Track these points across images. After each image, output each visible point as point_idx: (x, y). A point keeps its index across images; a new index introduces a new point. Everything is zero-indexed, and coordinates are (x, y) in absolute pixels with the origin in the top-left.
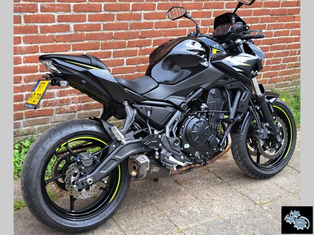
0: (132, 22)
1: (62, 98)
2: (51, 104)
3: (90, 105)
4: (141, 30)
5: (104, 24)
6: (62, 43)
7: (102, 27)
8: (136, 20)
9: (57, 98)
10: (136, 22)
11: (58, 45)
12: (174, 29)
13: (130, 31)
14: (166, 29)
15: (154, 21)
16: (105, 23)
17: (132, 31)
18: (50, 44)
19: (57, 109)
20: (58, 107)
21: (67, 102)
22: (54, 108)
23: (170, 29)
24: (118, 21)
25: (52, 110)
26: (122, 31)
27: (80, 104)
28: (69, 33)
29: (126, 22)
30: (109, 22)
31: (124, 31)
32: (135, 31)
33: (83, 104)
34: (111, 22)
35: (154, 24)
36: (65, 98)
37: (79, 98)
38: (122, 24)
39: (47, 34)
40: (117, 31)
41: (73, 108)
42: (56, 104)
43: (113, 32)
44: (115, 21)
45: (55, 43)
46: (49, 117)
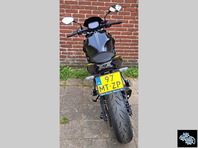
1: (69, 52)
2: (65, 54)
3: (81, 56)
6: (68, 30)
9: (67, 51)
11: (67, 30)
12: (120, 28)
14: (116, 28)
18: (63, 29)
19: (68, 56)
20: (68, 55)
21: (72, 53)
22: (66, 55)
23: (118, 28)
25: (66, 56)
27: (77, 55)
28: (71, 26)
33: (78, 56)
36: (71, 52)
37: (76, 53)
39: (62, 26)
41: (74, 56)
42: (67, 54)
45: (65, 29)
46: (65, 58)
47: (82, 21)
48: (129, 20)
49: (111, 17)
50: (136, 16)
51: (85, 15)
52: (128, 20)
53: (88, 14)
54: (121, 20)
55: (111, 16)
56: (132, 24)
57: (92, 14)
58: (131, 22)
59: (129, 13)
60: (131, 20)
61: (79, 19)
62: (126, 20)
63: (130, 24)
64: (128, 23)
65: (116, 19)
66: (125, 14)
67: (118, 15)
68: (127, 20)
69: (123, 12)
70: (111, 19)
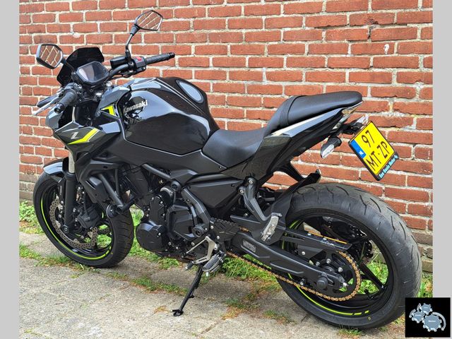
0: (250, 83)
4: (264, 96)
5: (213, 84)
7: (211, 88)
8: (255, 80)
10: (255, 83)
13: (248, 95)
15: (284, 84)
16: (215, 82)
17: (252, 95)
24: (231, 82)
26: (237, 95)
29: (241, 82)
30: (219, 82)
31: (240, 95)
32: (255, 96)
34: (223, 82)
35: (284, 89)
38: (236, 85)
40: (231, 95)
43: (226, 95)
44: (228, 81)
47: (202, 79)
48: (348, 72)
49: (285, 62)
50: (371, 54)
51: (211, 60)
52: (343, 70)
53: (217, 56)
54: (320, 70)
55: (285, 59)
56: (361, 84)
57: (229, 54)
58: (354, 77)
59: (346, 47)
60: (353, 70)
61: (196, 71)
62: (336, 70)
63: (352, 84)
64: (344, 82)
65: (302, 70)
66: (331, 50)
67: (305, 55)
68: (340, 70)
69: (323, 45)
70: (285, 68)
